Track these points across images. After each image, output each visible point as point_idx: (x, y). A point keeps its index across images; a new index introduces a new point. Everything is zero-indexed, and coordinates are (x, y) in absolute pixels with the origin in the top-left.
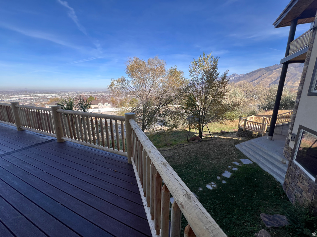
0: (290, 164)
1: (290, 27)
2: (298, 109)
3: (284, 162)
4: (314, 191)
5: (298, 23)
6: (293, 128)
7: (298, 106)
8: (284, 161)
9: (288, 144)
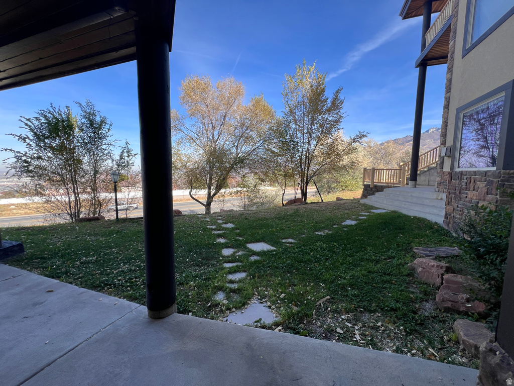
0: (450, 178)
1: (422, 17)
2: (450, 108)
3: (439, 198)
4: (497, 185)
5: (432, 11)
6: (446, 140)
7: (449, 104)
8: (438, 196)
9: (442, 169)
